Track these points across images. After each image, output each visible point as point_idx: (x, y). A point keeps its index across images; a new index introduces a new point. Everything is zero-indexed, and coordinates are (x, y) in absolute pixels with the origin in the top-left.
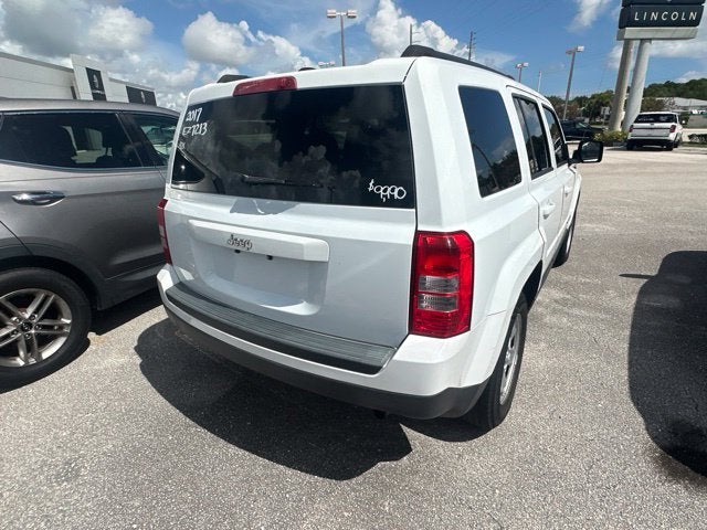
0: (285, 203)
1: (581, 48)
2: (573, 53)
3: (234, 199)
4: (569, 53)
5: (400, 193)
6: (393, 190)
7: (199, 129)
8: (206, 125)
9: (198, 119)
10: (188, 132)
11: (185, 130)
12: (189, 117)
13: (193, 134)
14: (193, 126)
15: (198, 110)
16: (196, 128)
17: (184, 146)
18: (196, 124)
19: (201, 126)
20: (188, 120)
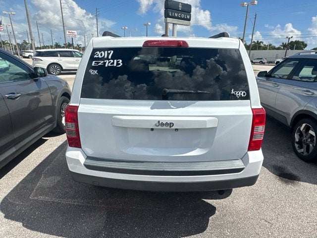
0: (189, 102)
1: (150, 24)
2: (147, 25)
3: (152, 102)
4: (145, 25)
5: (244, 94)
6: (241, 93)
7: (113, 63)
8: (121, 61)
9: (110, 57)
10: (100, 64)
11: (95, 62)
12: (98, 55)
13: (106, 66)
14: (105, 61)
15: (109, 52)
16: (109, 62)
17: (96, 72)
18: (109, 59)
19: (115, 61)
20: (97, 57)
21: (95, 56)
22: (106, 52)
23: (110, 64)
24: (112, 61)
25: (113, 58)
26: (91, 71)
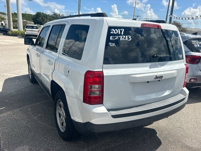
7: (125, 38)
8: (130, 37)
9: (122, 33)
10: (116, 39)
11: (112, 37)
12: (113, 32)
13: (121, 40)
14: (120, 36)
15: (121, 30)
16: (123, 37)
17: (114, 44)
18: (122, 35)
19: (127, 36)
20: (113, 33)
21: (111, 33)
22: (119, 30)
23: (123, 39)
24: (124, 36)
25: (125, 34)
26: (110, 44)
